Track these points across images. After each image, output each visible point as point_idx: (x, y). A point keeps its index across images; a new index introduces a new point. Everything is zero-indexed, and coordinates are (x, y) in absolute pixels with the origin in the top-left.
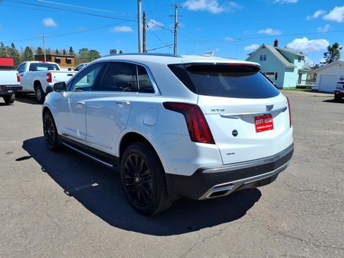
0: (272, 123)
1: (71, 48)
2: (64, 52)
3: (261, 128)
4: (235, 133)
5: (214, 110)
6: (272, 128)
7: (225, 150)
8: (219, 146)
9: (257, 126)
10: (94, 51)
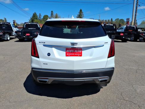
0: (81, 53)
1: (112, 19)
2: (109, 20)
3: (70, 54)
4: (49, 55)
5: (40, 42)
6: (81, 56)
7: (42, 62)
8: (40, 59)
9: (66, 53)
10: (122, 19)
